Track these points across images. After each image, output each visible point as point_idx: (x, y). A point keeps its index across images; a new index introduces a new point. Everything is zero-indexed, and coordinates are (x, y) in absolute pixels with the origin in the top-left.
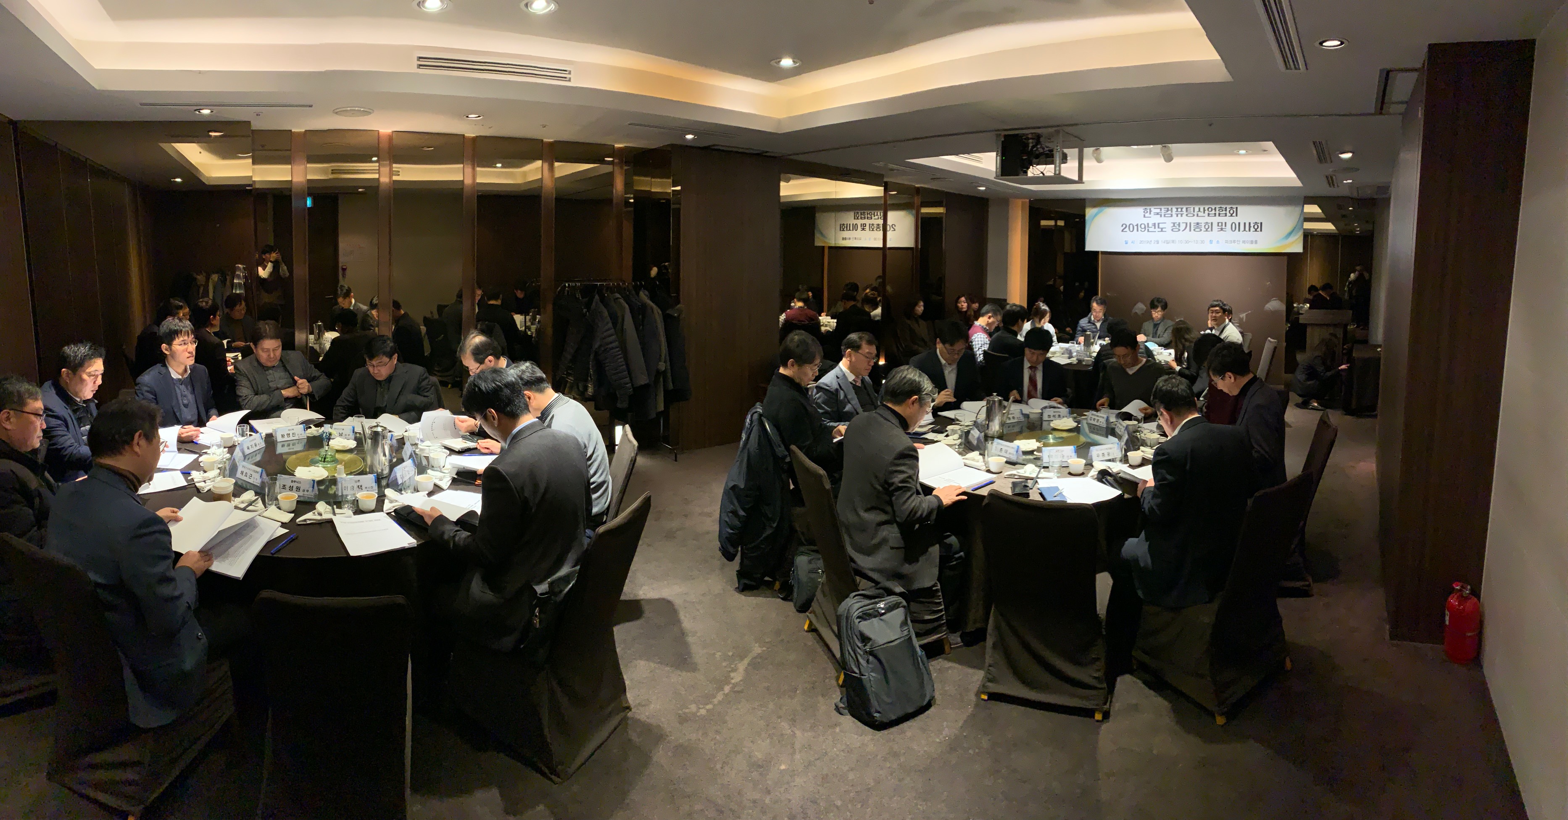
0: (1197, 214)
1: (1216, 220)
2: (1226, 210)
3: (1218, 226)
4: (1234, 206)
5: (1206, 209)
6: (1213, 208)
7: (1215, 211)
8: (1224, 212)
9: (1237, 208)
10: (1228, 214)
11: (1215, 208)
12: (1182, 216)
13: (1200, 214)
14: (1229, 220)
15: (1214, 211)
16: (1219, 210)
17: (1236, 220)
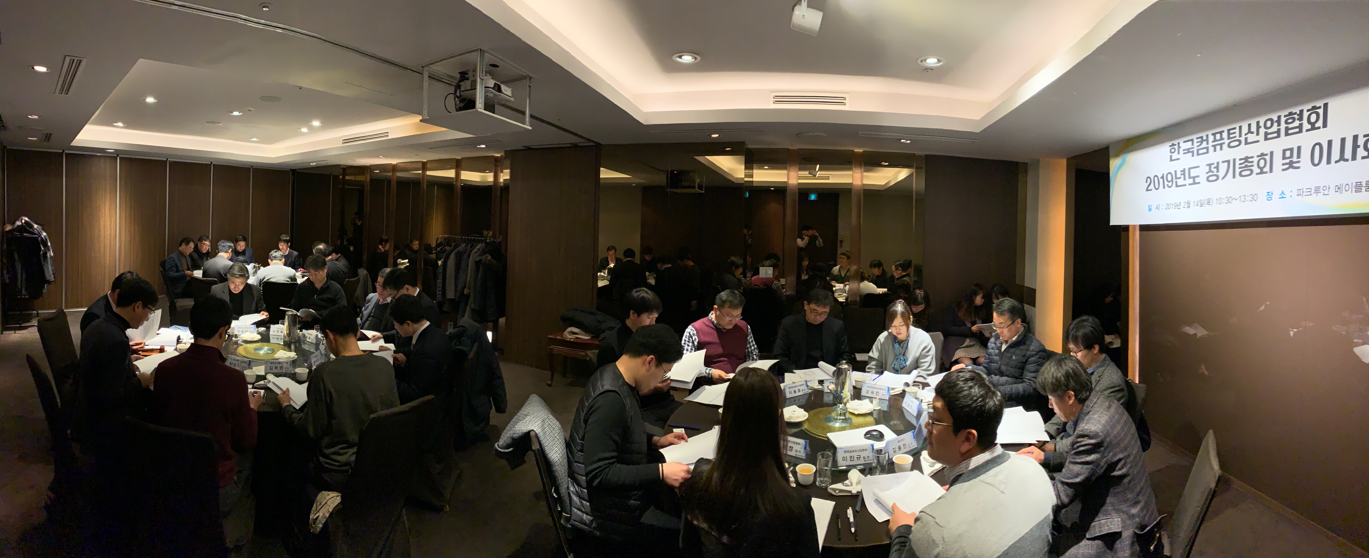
0: (1246, 139)
1: (1278, 146)
2: (1301, 119)
3: (1284, 158)
4: (1320, 103)
5: (1262, 124)
6: (1275, 119)
7: (1279, 125)
8: (1297, 123)
9: (1326, 105)
10: (1306, 126)
11: (1279, 117)
12: (1221, 149)
13: (1251, 138)
14: (1306, 140)
15: (1276, 124)
16: (1286, 122)
17: (1321, 136)
